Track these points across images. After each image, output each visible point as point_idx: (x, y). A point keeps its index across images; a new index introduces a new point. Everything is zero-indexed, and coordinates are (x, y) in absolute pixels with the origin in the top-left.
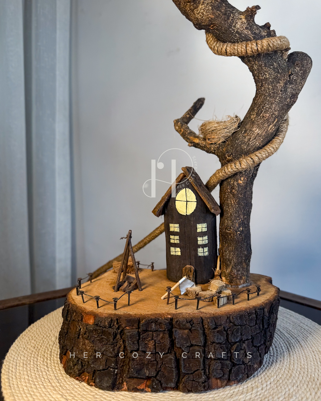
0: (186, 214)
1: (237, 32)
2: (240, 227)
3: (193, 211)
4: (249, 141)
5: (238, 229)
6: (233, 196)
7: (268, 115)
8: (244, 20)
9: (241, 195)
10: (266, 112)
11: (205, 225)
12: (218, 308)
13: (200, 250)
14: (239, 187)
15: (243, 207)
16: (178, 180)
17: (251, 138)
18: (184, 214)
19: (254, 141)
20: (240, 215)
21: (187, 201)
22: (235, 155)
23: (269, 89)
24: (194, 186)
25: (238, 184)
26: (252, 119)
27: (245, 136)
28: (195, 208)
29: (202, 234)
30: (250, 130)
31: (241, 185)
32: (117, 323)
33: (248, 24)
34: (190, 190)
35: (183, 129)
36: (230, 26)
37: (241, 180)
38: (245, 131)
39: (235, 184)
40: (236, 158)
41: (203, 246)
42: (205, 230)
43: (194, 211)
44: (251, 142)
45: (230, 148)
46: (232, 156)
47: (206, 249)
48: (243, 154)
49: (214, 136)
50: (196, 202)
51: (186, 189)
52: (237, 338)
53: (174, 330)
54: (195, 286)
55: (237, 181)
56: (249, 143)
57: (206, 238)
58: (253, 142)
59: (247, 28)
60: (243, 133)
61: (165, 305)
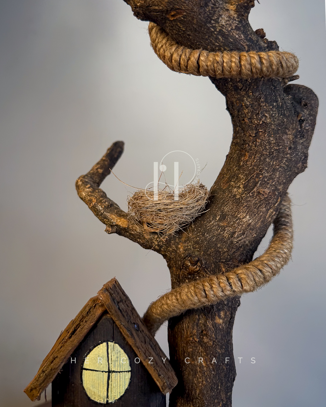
0: (107, 401)
1: (221, 32)
3: (123, 393)
4: (232, 237)
6: (206, 351)
7: (267, 191)
8: (232, 13)
9: (221, 348)
10: (264, 184)
14: (216, 332)
15: (226, 375)
16: (91, 323)
17: (235, 232)
18: (102, 402)
19: (242, 238)
20: (220, 392)
21: (109, 372)
22: (206, 263)
23: (270, 143)
24: (126, 337)
25: (215, 325)
26: (235, 196)
27: (223, 226)
28: (126, 386)
30: (234, 216)
31: (221, 327)
33: (240, 22)
34: (117, 345)
35: (96, 197)
36: (209, 19)
37: (220, 317)
38: (223, 217)
39: (209, 324)
40: (207, 269)
43: (125, 392)
44: (236, 240)
45: (193, 248)
46: (199, 264)
48: (222, 262)
49: (160, 220)
50: (130, 373)
51: (109, 343)
55: (213, 319)
56: (232, 242)
58: (240, 240)
59: (237, 28)
60: (217, 219)
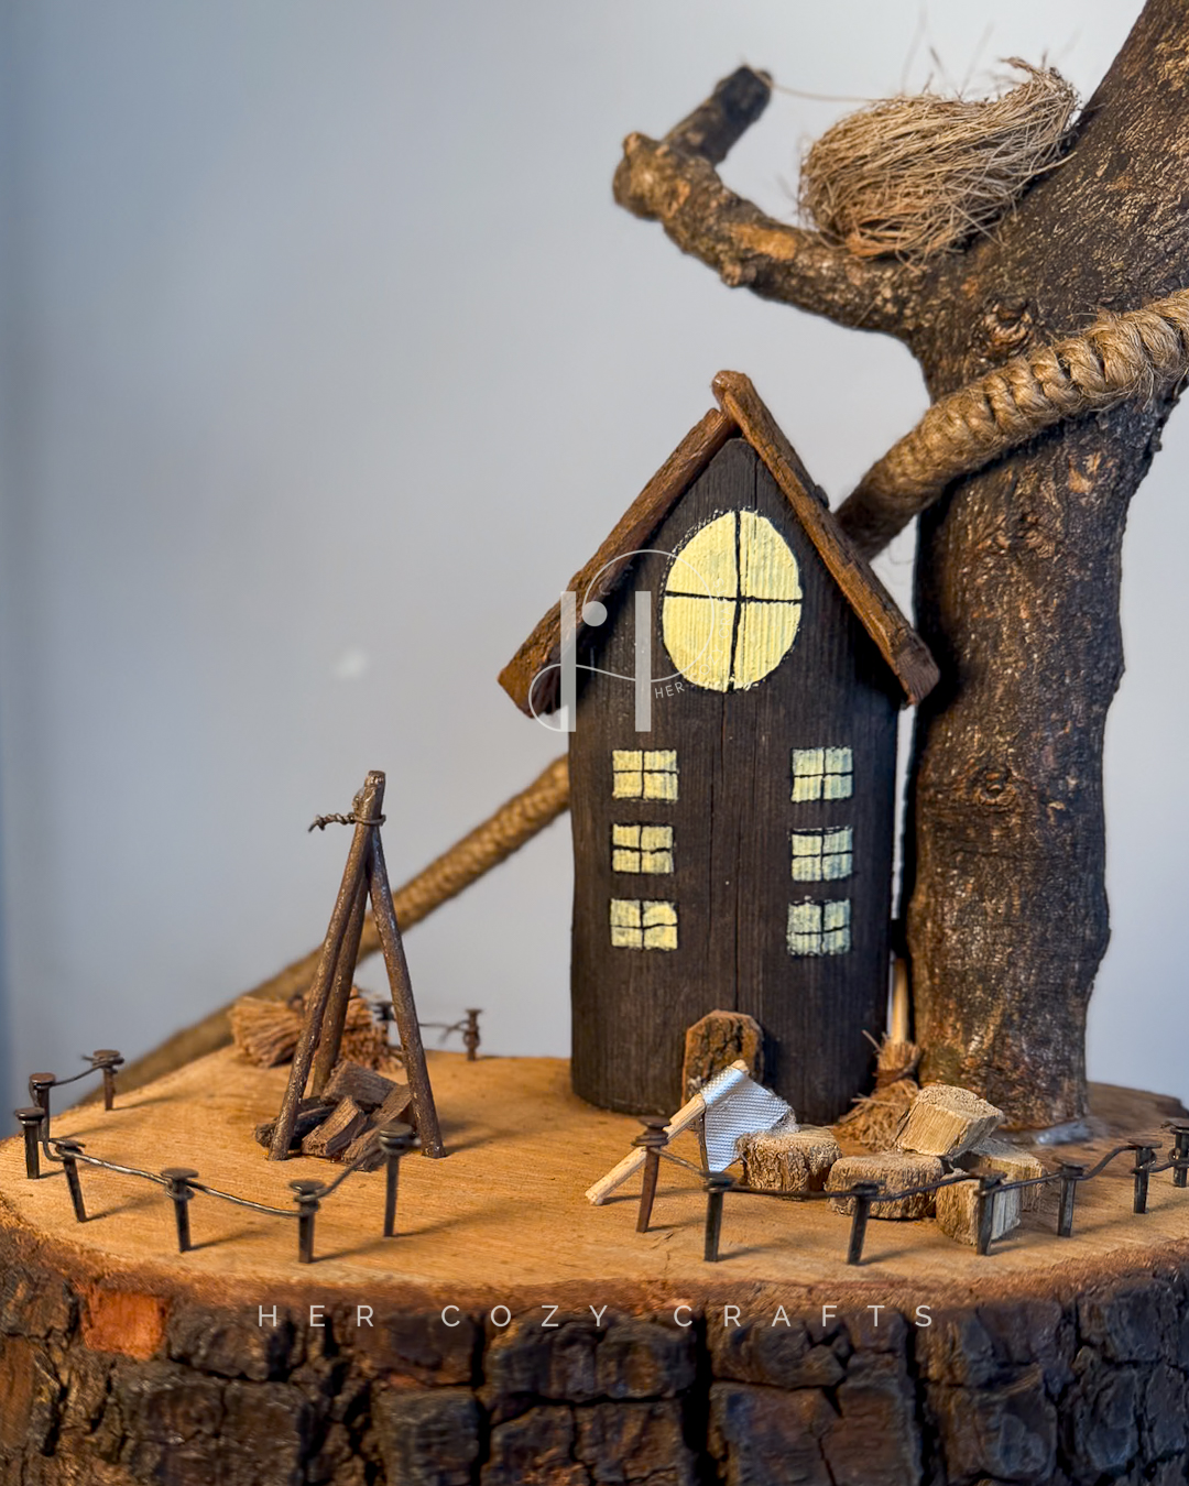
0: (731, 686)
2: (1064, 772)
3: (777, 664)
4: (1143, 221)
5: (1053, 779)
6: (1032, 575)
9: (1081, 566)
11: (840, 759)
12: (983, 1251)
13: (803, 916)
14: (1068, 515)
15: (1090, 648)
16: (692, 451)
17: (1155, 206)
18: (716, 687)
19: (1178, 224)
20: (1067, 693)
21: (740, 599)
22: (1049, 314)
24: (791, 493)
25: (1066, 497)
26: (1168, 83)
27: (1118, 192)
28: (788, 645)
29: (824, 816)
30: (1155, 154)
31: (1083, 501)
32: (330, 1349)
34: (765, 521)
35: (690, 181)
37: (1082, 469)
38: (1120, 163)
39: (1049, 491)
40: (1052, 330)
41: (823, 893)
42: (839, 789)
43: (782, 661)
44: (1156, 232)
45: (1011, 278)
46: (1027, 317)
47: (838, 913)
48: (1104, 304)
49: (907, 200)
50: (799, 606)
51: (744, 514)
52: (1118, 1445)
53: (719, 1392)
54: (792, 1127)
55: (1061, 477)
56: (1141, 239)
57: (841, 840)
58: (1170, 230)
60: (1099, 173)
61: (631, 1237)
